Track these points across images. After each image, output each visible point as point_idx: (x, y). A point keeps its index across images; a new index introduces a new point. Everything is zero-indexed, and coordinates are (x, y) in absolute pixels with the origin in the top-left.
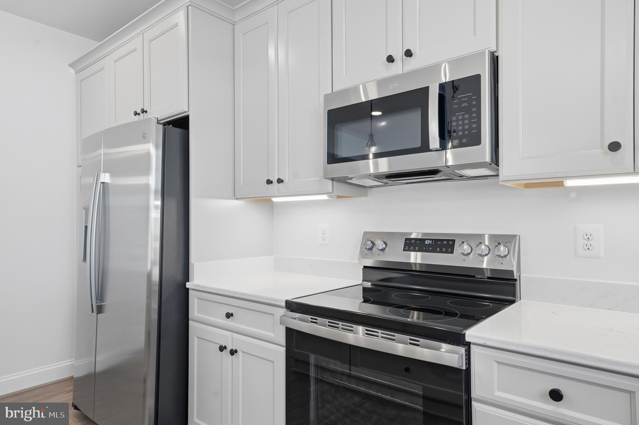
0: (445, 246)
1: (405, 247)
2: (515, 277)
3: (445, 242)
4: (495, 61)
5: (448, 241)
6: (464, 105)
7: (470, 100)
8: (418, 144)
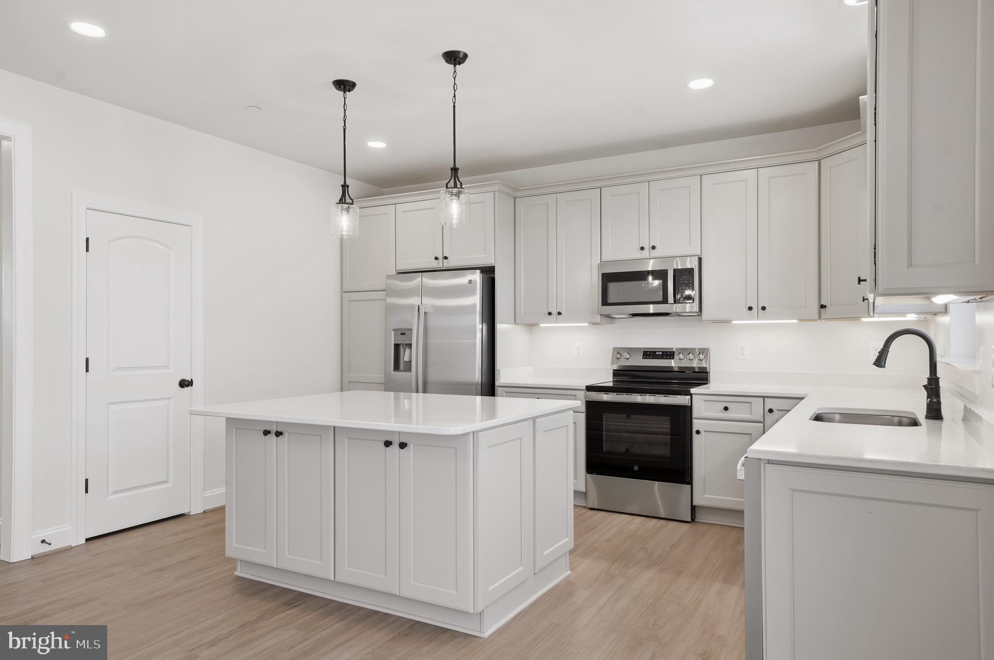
0: (668, 355)
1: (643, 357)
2: (708, 371)
3: (668, 353)
4: (700, 260)
5: (670, 352)
6: (686, 282)
7: (688, 280)
8: (661, 299)
